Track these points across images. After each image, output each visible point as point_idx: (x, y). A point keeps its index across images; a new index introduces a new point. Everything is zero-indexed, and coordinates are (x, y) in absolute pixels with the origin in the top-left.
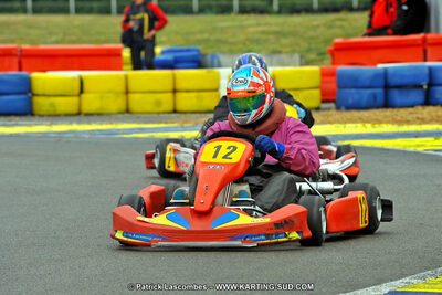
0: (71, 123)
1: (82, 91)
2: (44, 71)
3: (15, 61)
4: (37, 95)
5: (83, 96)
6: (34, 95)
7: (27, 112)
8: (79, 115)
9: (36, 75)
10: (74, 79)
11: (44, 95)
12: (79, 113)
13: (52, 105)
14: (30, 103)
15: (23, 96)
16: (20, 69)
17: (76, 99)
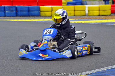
0: (49, 19)
1: (52, 11)
2: (43, 6)
3: (37, 3)
4: (42, 11)
6: (41, 11)
7: (39, 15)
9: (41, 7)
10: (50, 8)
12: (51, 16)
13: (45, 14)
14: (40, 13)
15: (38, 12)
16: (38, 5)
17: (50, 13)
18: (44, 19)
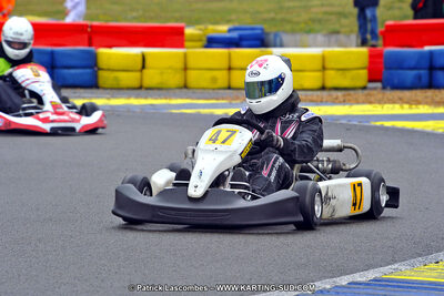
0: (129, 97)
1: (143, 67)
2: (110, 47)
3: (85, 37)
4: (103, 69)
5: (145, 71)
6: (100, 69)
7: (92, 85)
8: (140, 89)
9: (103, 51)
10: (136, 55)
11: (109, 70)
12: (140, 88)
13: (116, 79)
14: (96, 77)
15: (88, 71)
16: (90, 45)
17: (138, 74)
18: (108, 99)
